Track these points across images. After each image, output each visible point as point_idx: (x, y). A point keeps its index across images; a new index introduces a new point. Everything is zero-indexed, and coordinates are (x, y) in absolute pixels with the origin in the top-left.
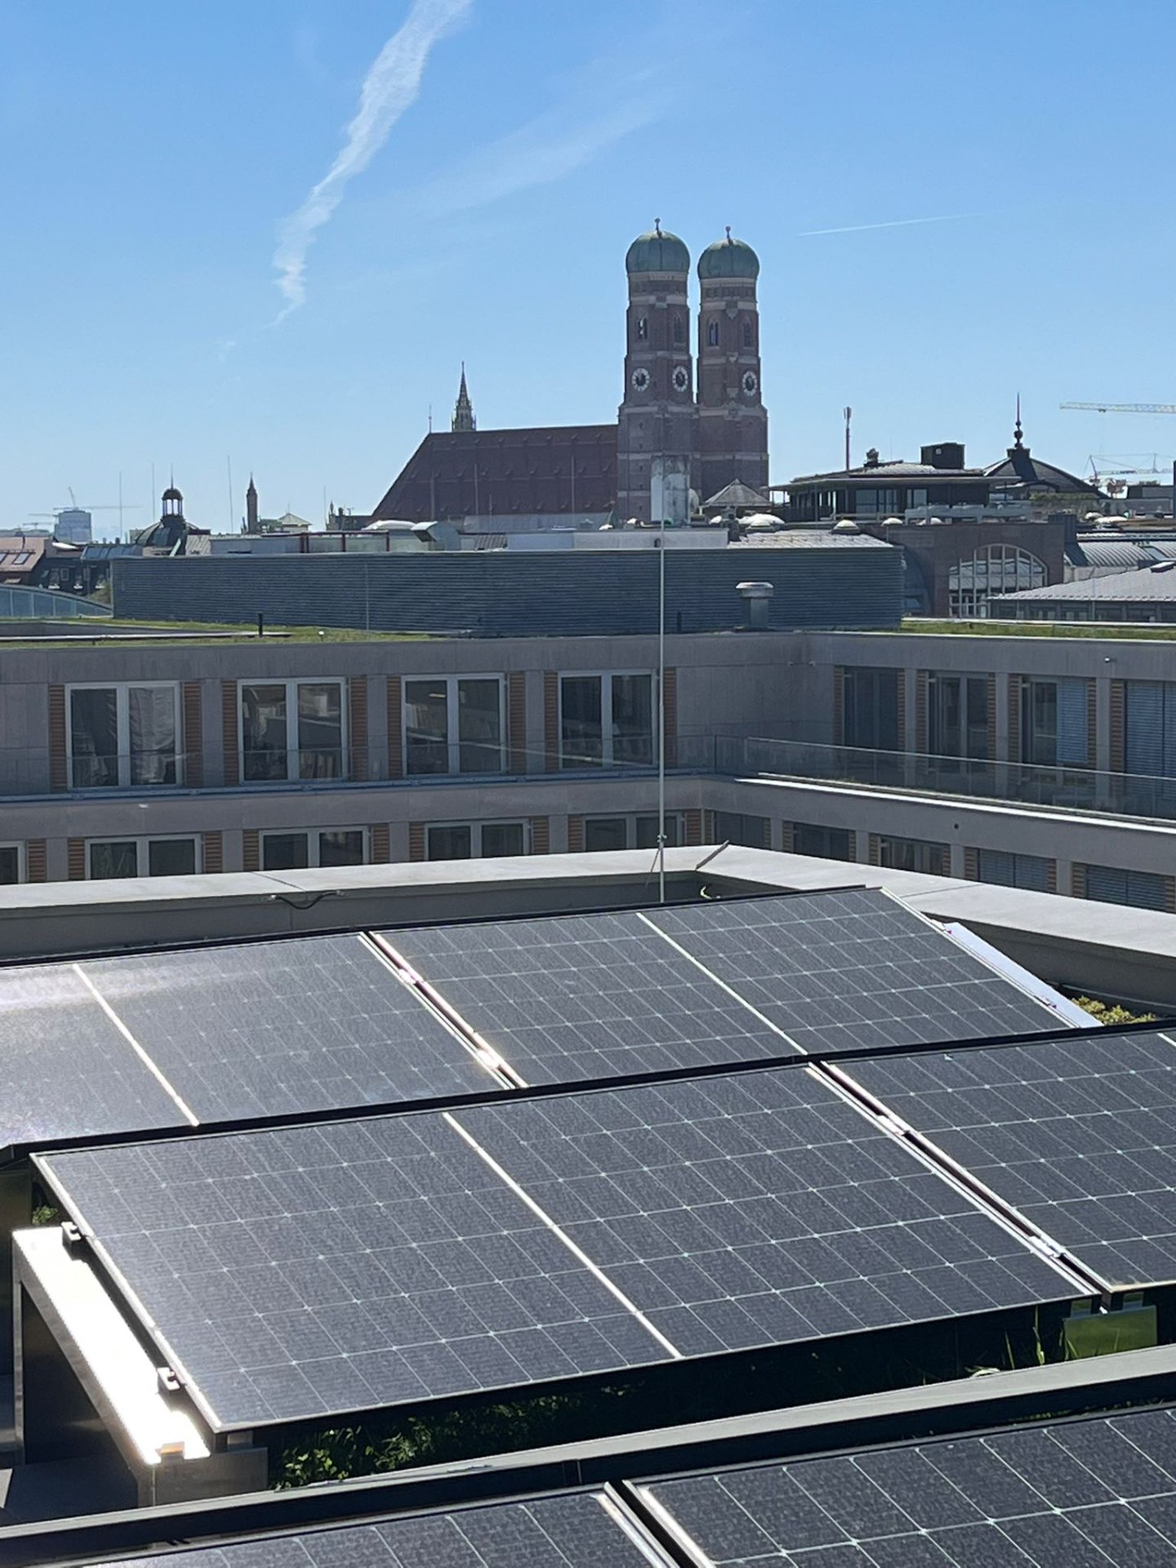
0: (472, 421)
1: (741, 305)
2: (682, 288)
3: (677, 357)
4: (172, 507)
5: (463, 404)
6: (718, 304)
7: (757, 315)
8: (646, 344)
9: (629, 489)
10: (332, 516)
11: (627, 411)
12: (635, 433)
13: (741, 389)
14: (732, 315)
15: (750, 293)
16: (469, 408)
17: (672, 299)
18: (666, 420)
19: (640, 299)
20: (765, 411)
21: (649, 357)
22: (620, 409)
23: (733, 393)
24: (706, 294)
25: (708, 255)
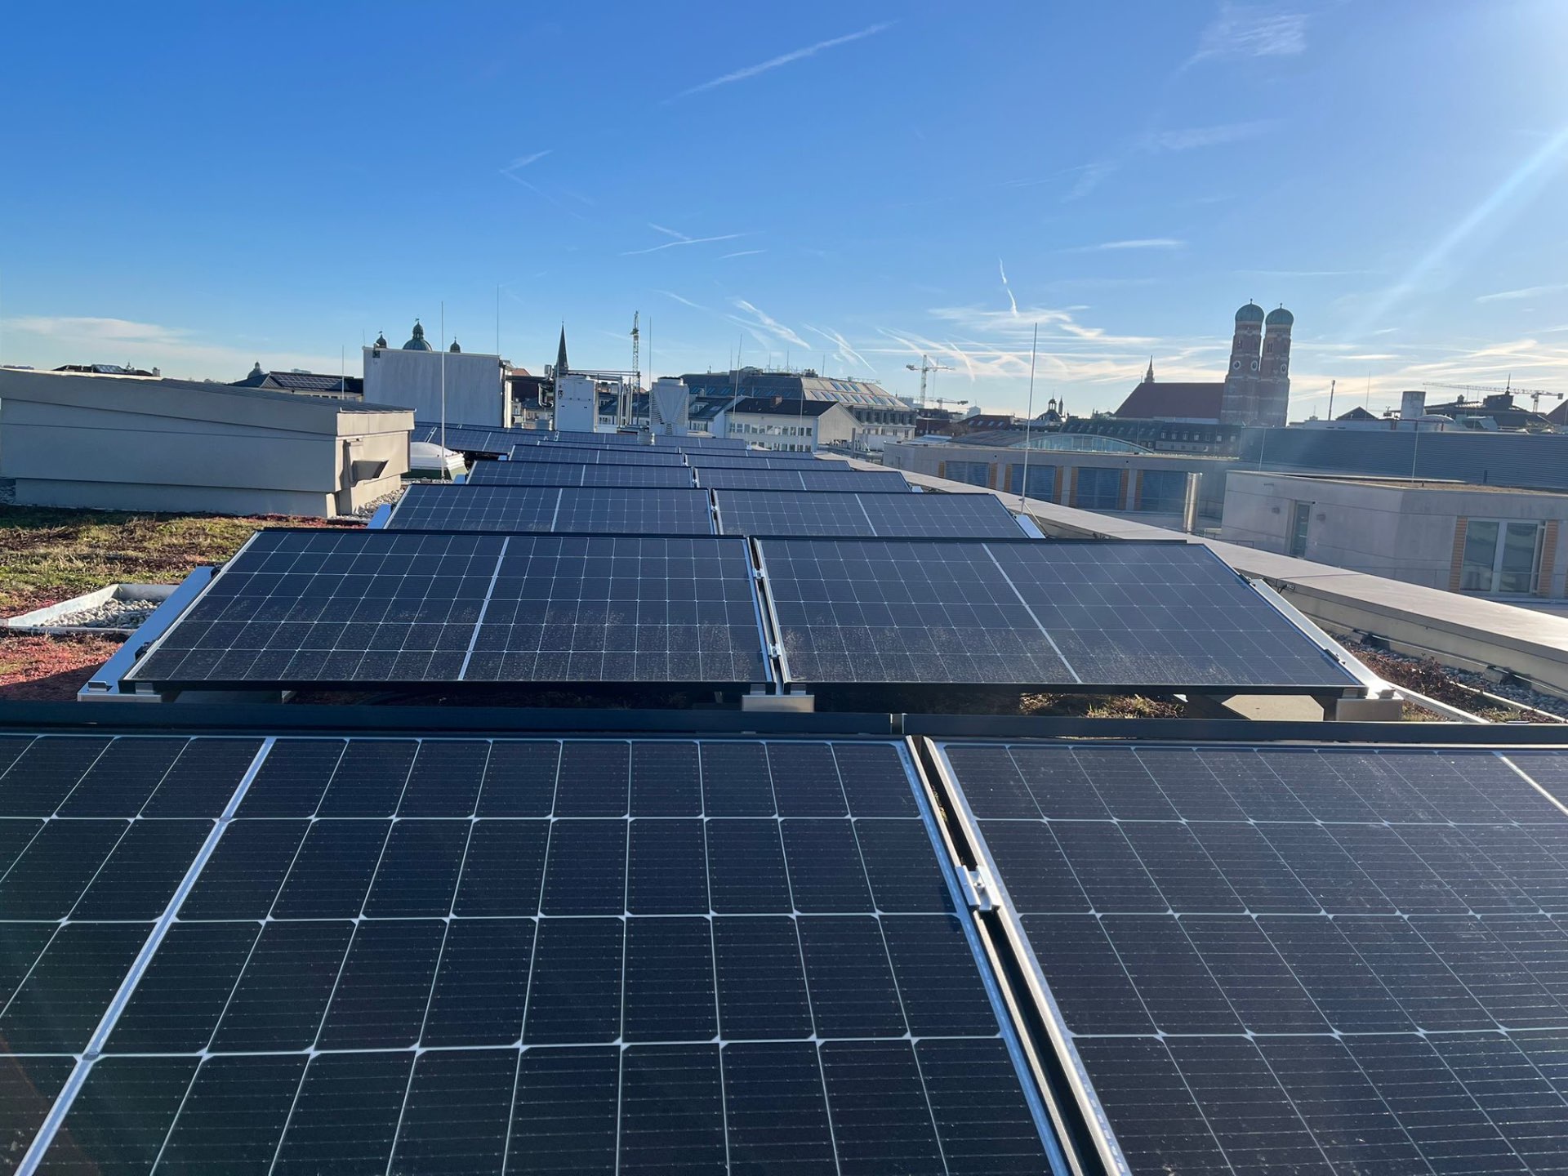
0: (1153, 379)
1: (1284, 336)
2: (1260, 328)
3: (1254, 356)
4: (1052, 407)
5: (1150, 373)
6: (1274, 335)
7: (1290, 341)
8: (1241, 350)
9: (1226, 410)
10: (1093, 414)
11: (1230, 377)
12: (1232, 386)
13: (1279, 370)
14: (1279, 339)
15: (1288, 332)
16: (1152, 374)
17: (1254, 332)
18: (1246, 382)
19: (1242, 332)
20: (1289, 380)
21: (1241, 356)
22: (1227, 376)
23: (1276, 372)
24: (1268, 331)
25: (1272, 313)
